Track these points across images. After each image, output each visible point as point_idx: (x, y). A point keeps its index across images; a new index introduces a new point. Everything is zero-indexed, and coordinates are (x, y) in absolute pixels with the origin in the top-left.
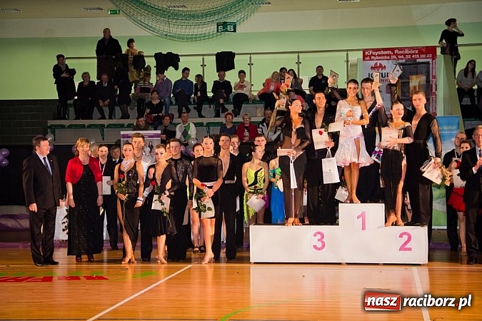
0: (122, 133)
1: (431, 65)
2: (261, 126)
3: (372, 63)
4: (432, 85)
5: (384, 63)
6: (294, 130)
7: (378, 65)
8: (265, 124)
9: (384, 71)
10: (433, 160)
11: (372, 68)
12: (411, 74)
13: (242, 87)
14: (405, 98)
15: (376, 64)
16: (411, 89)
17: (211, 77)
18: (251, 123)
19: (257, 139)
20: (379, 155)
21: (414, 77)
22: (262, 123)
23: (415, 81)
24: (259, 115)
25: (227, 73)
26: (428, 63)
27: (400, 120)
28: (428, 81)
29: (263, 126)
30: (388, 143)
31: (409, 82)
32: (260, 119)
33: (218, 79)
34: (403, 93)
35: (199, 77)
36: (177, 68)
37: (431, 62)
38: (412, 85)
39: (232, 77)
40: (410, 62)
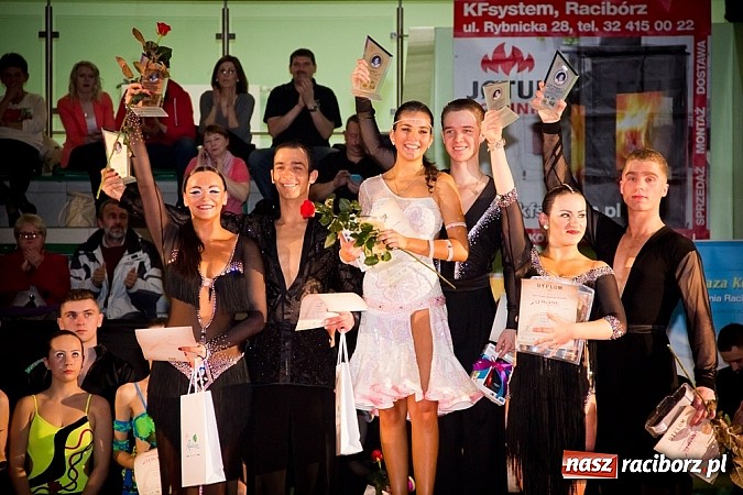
1: (691, 59)
2: (84, 259)
3: (487, 46)
4: (693, 130)
5: (527, 46)
6: (207, 282)
7: (508, 53)
8: (98, 253)
9: (526, 76)
10: (689, 396)
11: (485, 62)
12: (622, 88)
14: (598, 172)
15: (501, 48)
16: (622, 140)
18: (47, 249)
19: (69, 306)
20: (495, 376)
21: (631, 99)
22: (88, 247)
23: (635, 115)
24: (79, 219)
26: (680, 51)
27: (574, 252)
28: (679, 114)
29: (93, 258)
30: (539, 337)
31: (613, 118)
32: (83, 236)
34: (593, 154)
37: (690, 49)
38: (623, 125)
40: (617, 47)
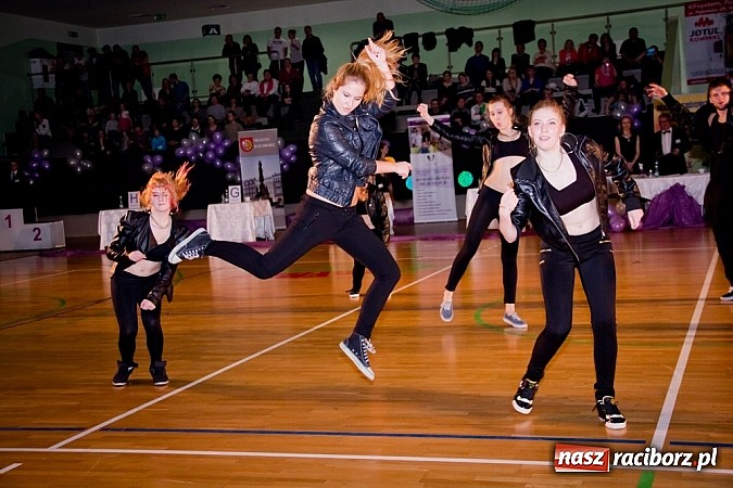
0: (409, 120)
13: (542, 59)
17: (509, 51)
25: (526, 45)
33: (515, 52)
35: (497, 51)
36: (470, 45)
39: (531, 49)
